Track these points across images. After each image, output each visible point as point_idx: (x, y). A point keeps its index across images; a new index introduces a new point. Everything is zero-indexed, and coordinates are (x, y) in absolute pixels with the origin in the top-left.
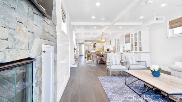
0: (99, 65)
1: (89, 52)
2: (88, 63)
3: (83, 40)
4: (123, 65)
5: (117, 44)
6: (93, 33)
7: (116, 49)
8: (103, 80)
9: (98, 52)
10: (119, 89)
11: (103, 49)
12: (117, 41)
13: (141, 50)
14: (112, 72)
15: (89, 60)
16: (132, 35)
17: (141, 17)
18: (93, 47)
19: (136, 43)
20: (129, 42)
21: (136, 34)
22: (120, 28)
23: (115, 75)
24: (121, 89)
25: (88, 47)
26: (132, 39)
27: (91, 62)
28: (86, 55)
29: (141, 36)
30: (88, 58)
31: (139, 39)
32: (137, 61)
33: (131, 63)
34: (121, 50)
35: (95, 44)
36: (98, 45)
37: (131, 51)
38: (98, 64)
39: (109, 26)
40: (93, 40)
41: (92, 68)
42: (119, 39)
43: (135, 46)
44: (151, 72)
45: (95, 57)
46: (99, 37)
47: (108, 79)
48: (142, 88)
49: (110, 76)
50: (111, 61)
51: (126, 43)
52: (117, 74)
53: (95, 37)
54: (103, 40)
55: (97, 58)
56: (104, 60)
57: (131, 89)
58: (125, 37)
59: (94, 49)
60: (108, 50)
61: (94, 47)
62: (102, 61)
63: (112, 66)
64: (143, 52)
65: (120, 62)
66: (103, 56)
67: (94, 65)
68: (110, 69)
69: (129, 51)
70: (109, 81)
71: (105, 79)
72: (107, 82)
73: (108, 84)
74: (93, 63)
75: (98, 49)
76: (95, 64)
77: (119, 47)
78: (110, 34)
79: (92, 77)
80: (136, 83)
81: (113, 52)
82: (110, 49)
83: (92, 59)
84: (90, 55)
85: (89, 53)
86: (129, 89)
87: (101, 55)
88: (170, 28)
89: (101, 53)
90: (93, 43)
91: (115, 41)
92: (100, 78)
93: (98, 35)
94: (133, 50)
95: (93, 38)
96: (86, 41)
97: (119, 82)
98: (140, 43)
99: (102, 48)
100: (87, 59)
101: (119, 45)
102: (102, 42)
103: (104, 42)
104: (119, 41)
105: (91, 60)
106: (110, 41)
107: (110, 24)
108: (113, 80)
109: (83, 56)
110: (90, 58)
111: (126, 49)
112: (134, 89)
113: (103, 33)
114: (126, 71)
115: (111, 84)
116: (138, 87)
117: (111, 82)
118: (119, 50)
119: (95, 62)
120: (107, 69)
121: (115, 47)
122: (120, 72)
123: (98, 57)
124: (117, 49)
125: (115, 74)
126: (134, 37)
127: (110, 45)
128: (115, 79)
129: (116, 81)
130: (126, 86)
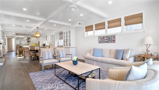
0: (33, 61)
1: (21, 47)
2: (19, 60)
3: (13, 33)
4: (56, 59)
5: (53, 40)
6: (26, 26)
7: (51, 44)
8: (34, 75)
9: (32, 48)
10: (49, 80)
11: (39, 44)
12: (53, 37)
13: (70, 46)
14: (44, 66)
15: (21, 56)
16: (64, 33)
17: (70, 20)
18: (26, 41)
19: (67, 40)
20: (62, 39)
21: (67, 32)
22: (55, 25)
23: (47, 69)
24: (50, 80)
25: (20, 42)
26: (64, 36)
27: (23, 59)
28: (17, 51)
29: (70, 35)
30: (20, 54)
31: (69, 37)
32: (66, 55)
33: (61, 56)
34: (56, 46)
35: (30, 38)
36: (33, 40)
37: (63, 46)
38: (31, 60)
39: (44, 22)
40: (27, 33)
41: (24, 65)
42: (54, 35)
43: (66, 42)
44: (73, 62)
45: (28, 53)
46: (33, 31)
47: (40, 74)
48: (67, 75)
49: (42, 70)
50: (44, 56)
51: (60, 39)
52: (49, 68)
53: (28, 31)
54: (38, 35)
55: (30, 53)
56: (38, 56)
57: (59, 78)
58: (60, 34)
59: (28, 44)
60: (44, 45)
61: (28, 42)
62: (36, 57)
63: (44, 61)
64: (71, 47)
65: (53, 56)
66: (37, 51)
67: (26, 62)
68: (42, 64)
69: (62, 46)
70: (41, 75)
71: (37, 75)
72: (38, 77)
73: (38, 79)
74: (25, 59)
75: (33, 43)
76: (27, 60)
77: (54, 43)
78: (46, 29)
79: (22, 75)
80: (64, 72)
81: (48, 47)
82: (46, 44)
83: (25, 55)
84: (22, 51)
85: (20, 49)
86: (57, 78)
87: (35, 50)
88: (86, 31)
89: (36, 49)
90: (26, 37)
91: (51, 37)
92: (31, 74)
93: (32, 30)
94: (65, 46)
95: (26, 32)
96: (17, 34)
97: (50, 74)
98: (70, 40)
99: (37, 43)
100: (18, 56)
101: (54, 41)
102: (37, 37)
103: (39, 37)
104: (54, 37)
105: (23, 56)
106: (46, 37)
107: (44, 20)
108: (44, 74)
109: (14, 52)
110: (23, 54)
111: (60, 45)
112: (61, 78)
113: (37, 28)
114: (56, 64)
115: (43, 77)
116: (65, 75)
117: (42, 76)
118: (54, 45)
119: (28, 58)
120: (40, 64)
121: (51, 42)
122: (53, 65)
123: (32, 53)
124: (53, 44)
125: (48, 67)
126: (65, 35)
127: (47, 40)
128: (46, 73)
129: (47, 74)
130: (55, 76)
